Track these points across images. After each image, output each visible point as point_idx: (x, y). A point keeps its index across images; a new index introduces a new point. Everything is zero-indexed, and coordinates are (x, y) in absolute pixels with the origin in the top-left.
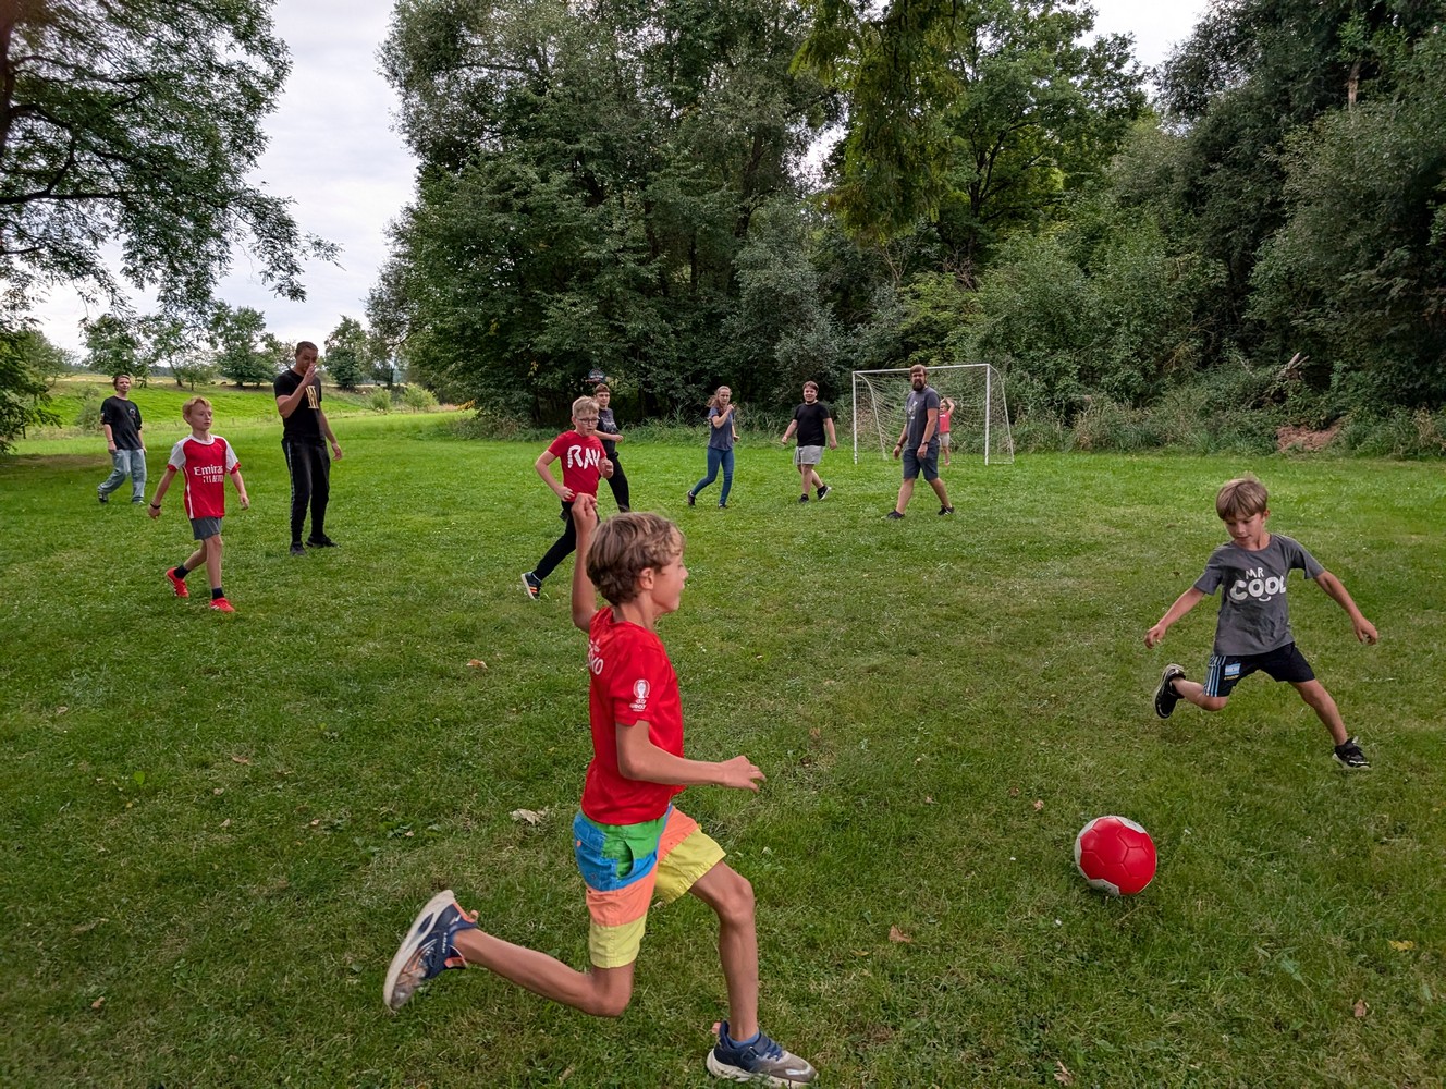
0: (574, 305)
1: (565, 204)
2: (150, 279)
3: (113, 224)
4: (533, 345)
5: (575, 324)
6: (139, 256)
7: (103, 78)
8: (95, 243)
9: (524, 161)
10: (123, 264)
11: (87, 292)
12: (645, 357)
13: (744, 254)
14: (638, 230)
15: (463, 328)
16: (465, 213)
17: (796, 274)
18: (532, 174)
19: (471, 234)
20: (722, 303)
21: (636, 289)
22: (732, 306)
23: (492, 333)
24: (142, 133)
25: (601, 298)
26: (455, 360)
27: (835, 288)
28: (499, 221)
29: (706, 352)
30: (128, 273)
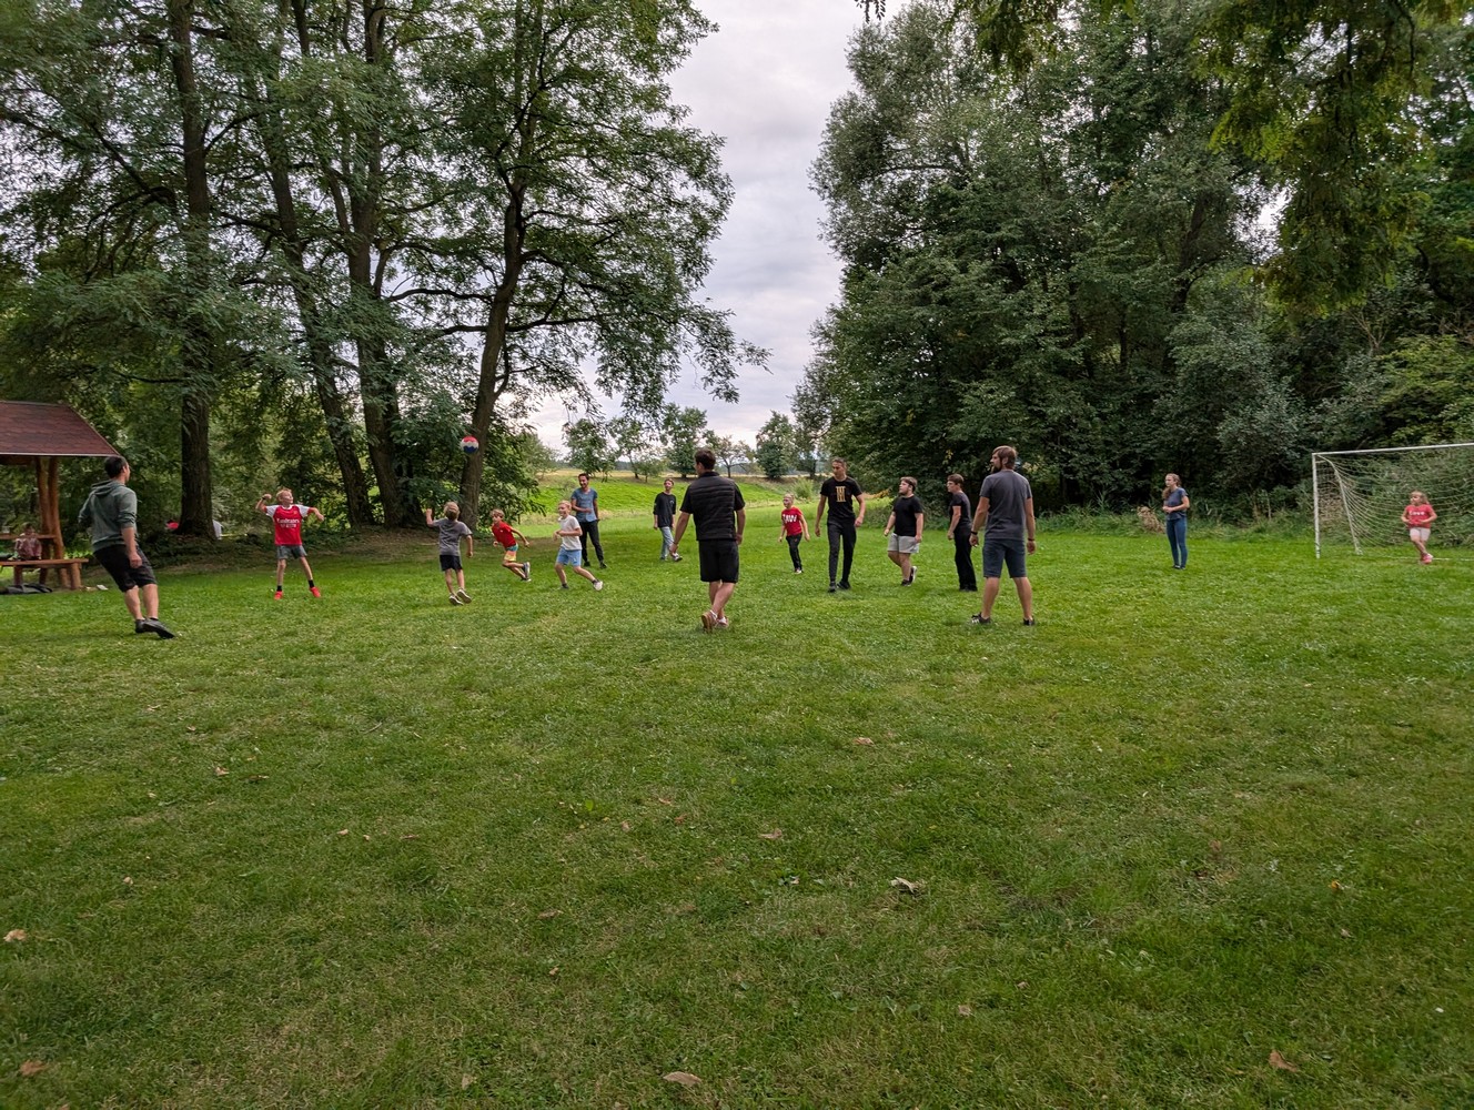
0: (991, 392)
1: (984, 293)
2: (617, 387)
3: (590, 343)
4: (948, 434)
5: (991, 411)
6: (610, 369)
7: (588, 222)
8: (577, 360)
9: (943, 254)
10: (597, 376)
11: (570, 402)
12: (1066, 441)
13: (1181, 330)
14: (1063, 312)
15: (880, 420)
16: (886, 310)
17: (1243, 347)
18: (951, 266)
19: (891, 329)
20: (1155, 382)
21: (1057, 373)
22: (1167, 385)
23: (908, 424)
24: (615, 264)
25: (1019, 384)
26: (872, 450)
27: (1293, 360)
28: (917, 315)
29: (1135, 436)
30: (601, 383)
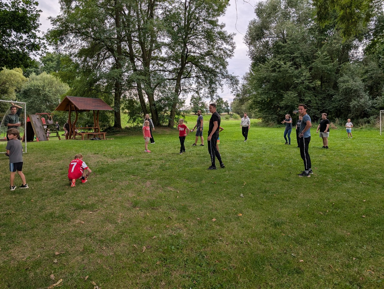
0: (291, 94)
1: (290, 69)
4: (279, 104)
9: (280, 60)
14: (308, 74)
15: (262, 101)
16: (264, 74)
18: (282, 63)
20: (332, 92)
21: (307, 89)
22: (335, 92)
23: (268, 101)
25: (298, 92)
27: (369, 87)
28: (272, 75)
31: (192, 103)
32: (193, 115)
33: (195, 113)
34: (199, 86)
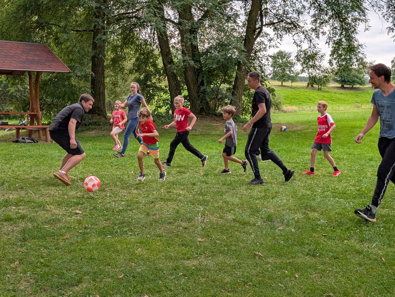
8: (298, 16)
31: (335, 59)
32: (336, 91)
33: (340, 85)
34: (320, 15)
